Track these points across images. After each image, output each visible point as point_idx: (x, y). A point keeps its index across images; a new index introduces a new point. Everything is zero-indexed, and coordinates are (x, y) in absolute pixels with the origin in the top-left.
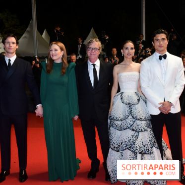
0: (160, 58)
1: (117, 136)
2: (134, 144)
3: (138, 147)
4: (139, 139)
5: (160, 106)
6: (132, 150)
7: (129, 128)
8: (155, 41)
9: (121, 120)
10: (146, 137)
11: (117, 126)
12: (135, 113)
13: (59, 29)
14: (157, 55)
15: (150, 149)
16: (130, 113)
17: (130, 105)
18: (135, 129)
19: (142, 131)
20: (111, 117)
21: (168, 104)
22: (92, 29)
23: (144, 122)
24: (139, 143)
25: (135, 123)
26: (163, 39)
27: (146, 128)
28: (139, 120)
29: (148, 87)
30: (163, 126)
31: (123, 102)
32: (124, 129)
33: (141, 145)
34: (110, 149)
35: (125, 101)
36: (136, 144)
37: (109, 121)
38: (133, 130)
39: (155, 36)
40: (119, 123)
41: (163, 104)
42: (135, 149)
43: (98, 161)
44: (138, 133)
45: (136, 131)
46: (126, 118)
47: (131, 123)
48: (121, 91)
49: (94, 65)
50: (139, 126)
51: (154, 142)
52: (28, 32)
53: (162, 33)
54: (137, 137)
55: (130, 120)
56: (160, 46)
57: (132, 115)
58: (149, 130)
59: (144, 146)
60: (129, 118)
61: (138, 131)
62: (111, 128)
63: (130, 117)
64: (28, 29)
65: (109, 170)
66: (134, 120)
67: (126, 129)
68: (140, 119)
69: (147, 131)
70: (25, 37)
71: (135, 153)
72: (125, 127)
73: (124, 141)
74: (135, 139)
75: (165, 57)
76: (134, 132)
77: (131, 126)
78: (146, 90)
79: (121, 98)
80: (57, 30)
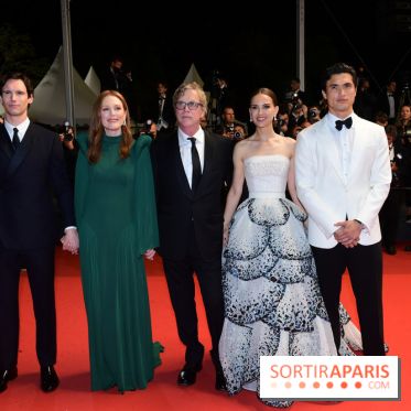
0: (339, 125)
1: (240, 292)
2: (274, 308)
3: (283, 316)
4: (286, 299)
5: (336, 229)
6: (270, 321)
7: (264, 275)
8: (329, 89)
9: (249, 258)
10: (300, 295)
11: (239, 271)
12: (277, 243)
13: (119, 65)
14: (331, 119)
15: (307, 320)
16: (268, 242)
17: (268, 226)
18: (277, 278)
19: (292, 282)
20: (227, 251)
21: (354, 227)
22: (193, 67)
23: (296, 264)
24: (284, 307)
25: (277, 266)
26: (347, 85)
27: (300, 276)
28: (286, 257)
29: (312, 188)
30: (343, 272)
31: (252, 220)
32: (255, 278)
33: (289, 313)
34: (226, 320)
35: (258, 217)
36: (278, 309)
37: (224, 260)
38: (273, 280)
39: (329, 78)
40: (244, 264)
41: (343, 226)
42: (275, 319)
43: (201, 347)
44: (285, 286)
45: (279, 282)
46: (258, 253)
47: (270, 264)
48: (251, 196)
49: (193, 141)
50: (287, 272)
51: (319, 306)
52: (54, 71)
53: (345, 71)
54: (281, 295)
55: (266, 258)
56: (341, 100)
57: (271, 247)
58: (308, 279)
59: (296, 315)
60: (265, 253)
61: (282, 282)
62: (228, 275)
63: (268, 251)
64: (54, 66)
65: (224, 366)
66: (275, 258)
67: (259, 277)
68: (289, 257)
69: (303, 281)
70: (47, 83)
71: (276, 329)
72: (256, 274)
73: (252, 303)
74: (276, 298)
75: (349, 123)
76: (276, 284)
77: (269, 271)
78: (308, 195)
79: (250, 212)
80: (115, 69)
